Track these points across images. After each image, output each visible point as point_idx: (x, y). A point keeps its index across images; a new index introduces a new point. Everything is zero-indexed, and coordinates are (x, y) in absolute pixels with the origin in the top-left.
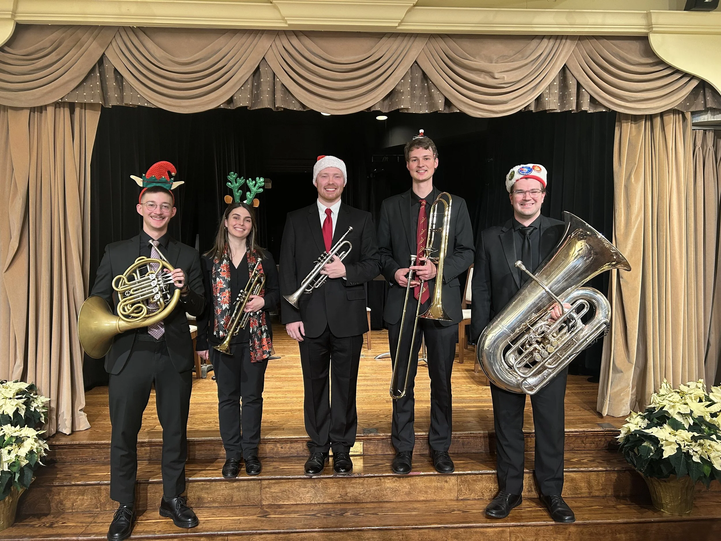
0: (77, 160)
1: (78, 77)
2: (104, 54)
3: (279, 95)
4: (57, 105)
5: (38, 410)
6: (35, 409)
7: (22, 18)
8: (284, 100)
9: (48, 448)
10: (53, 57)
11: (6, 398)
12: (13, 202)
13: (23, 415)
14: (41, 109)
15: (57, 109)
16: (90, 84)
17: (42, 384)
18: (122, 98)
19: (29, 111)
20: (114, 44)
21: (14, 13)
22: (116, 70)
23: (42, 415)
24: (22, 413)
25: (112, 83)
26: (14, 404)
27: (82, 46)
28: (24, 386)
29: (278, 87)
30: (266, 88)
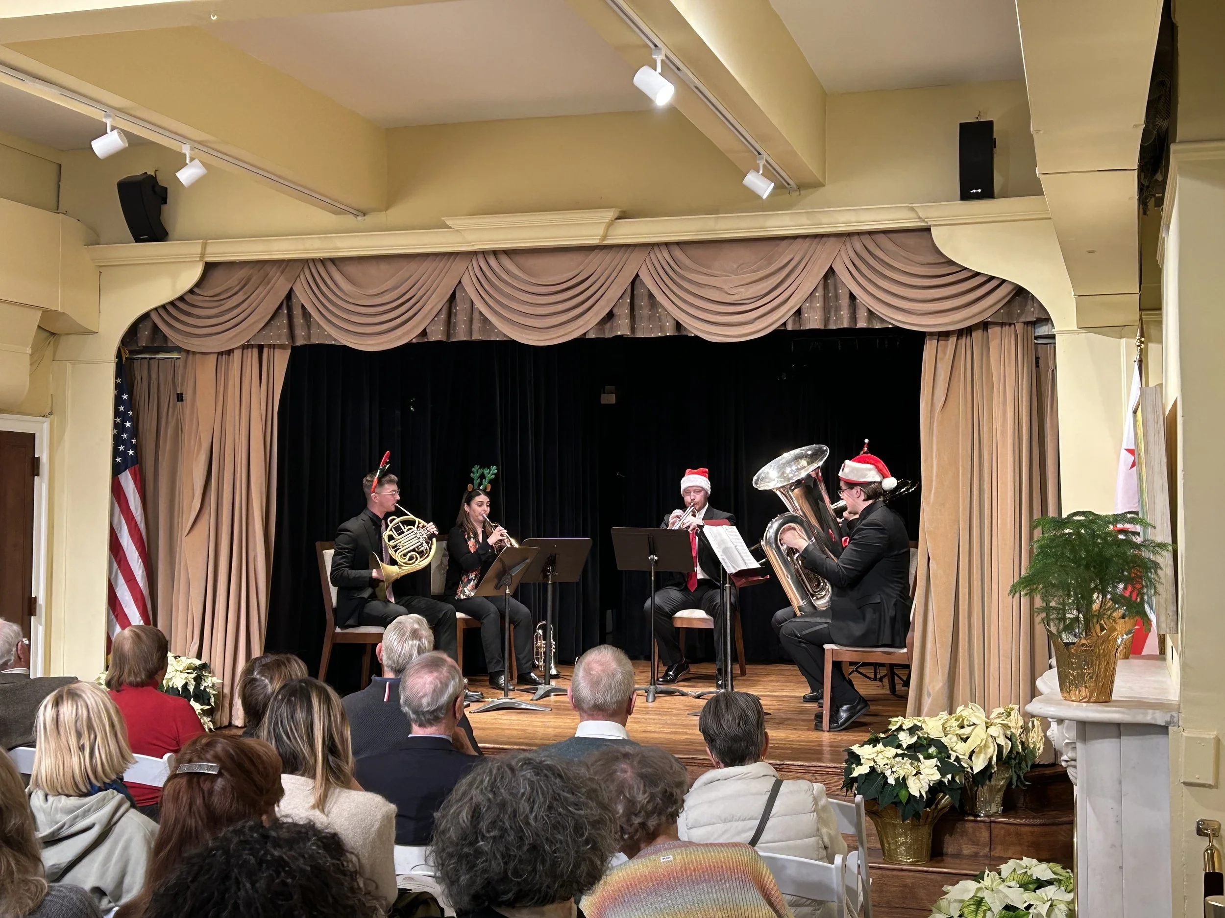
0: (264, 408)
1: (265, 317)
2: (291, 289)
3: (476, 325)
4: (244, 347)
5: (208, 690)
6: (205, 689)
7: (210, 259)
8: (483, 330)
9: (212, 727)
10: (240, 297)
11: (177, 671)
12: (197, 456)
13: (191, 691)
14: (229, 352)
15: (245, 351)
16: (276, 323)
17: (217, 665)
18: (309, 336)
19: (216, 356)
20: (302, 276)
21: (203, 255)
22: (303, 306)
23: (212, 696)
24: (191, 688)
25: (299, 320)
26: (184, 678)
27: (268, 283)
28: (198, 663)
29: (476, 315)
30: (461, 318)
